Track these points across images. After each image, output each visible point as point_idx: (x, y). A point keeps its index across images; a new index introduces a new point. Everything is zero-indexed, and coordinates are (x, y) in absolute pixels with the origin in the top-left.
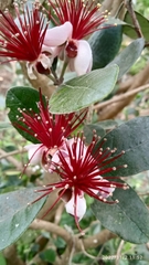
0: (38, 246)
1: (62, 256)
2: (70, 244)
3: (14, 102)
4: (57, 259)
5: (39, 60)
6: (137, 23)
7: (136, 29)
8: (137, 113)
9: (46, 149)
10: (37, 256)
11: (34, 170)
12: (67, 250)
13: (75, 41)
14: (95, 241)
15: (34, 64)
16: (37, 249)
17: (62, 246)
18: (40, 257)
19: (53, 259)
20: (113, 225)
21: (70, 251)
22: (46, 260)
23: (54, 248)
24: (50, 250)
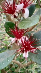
0: (10, 67)
1: (17, 69)
2: (19, 66)
3: (7, 26)
4: (15, 70)
5: (15, 14)
6: (40, 4)
7: (40, 5)
8: (37, 30)
9: (17, 39)
10: (10, 69)
11: (9, 46)
12: (18, 67)
13: (24, 9)
14: (27, 65)
15: (13, 15)
16: (10, 68)
17: (17, 66)
18: (11, 69)
19: (14, 70)
20: (34, 60)
21: (19, 68)
22: (12, 70)
23: (14, 67)
24: (13, 68)
